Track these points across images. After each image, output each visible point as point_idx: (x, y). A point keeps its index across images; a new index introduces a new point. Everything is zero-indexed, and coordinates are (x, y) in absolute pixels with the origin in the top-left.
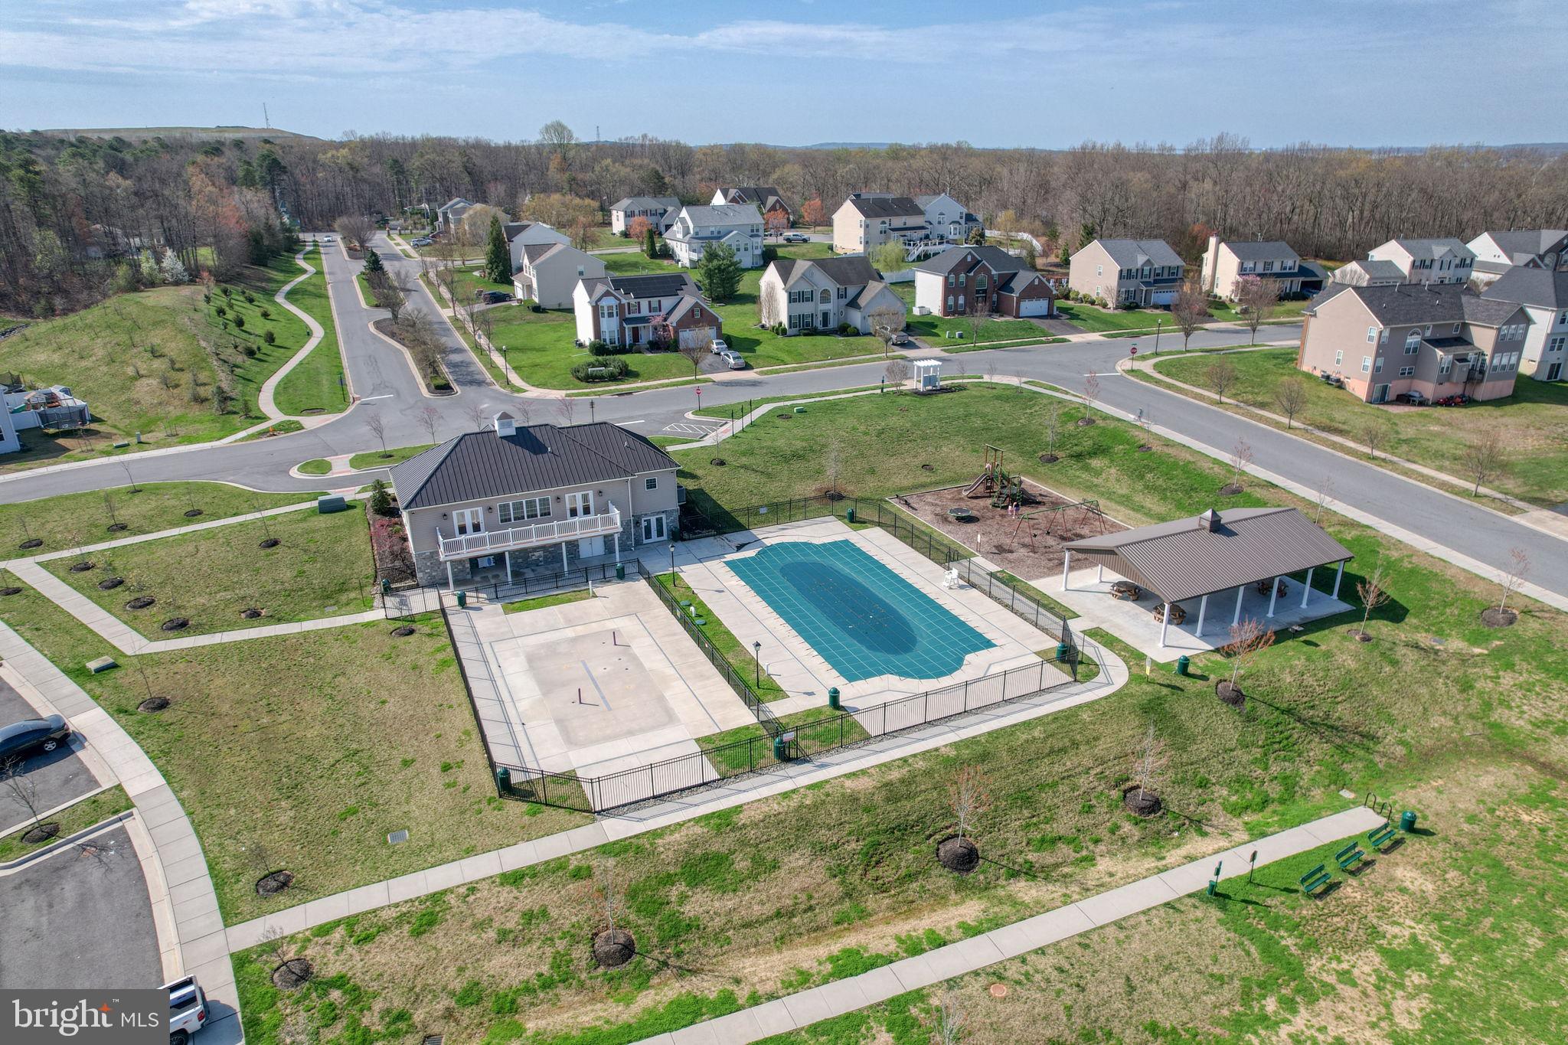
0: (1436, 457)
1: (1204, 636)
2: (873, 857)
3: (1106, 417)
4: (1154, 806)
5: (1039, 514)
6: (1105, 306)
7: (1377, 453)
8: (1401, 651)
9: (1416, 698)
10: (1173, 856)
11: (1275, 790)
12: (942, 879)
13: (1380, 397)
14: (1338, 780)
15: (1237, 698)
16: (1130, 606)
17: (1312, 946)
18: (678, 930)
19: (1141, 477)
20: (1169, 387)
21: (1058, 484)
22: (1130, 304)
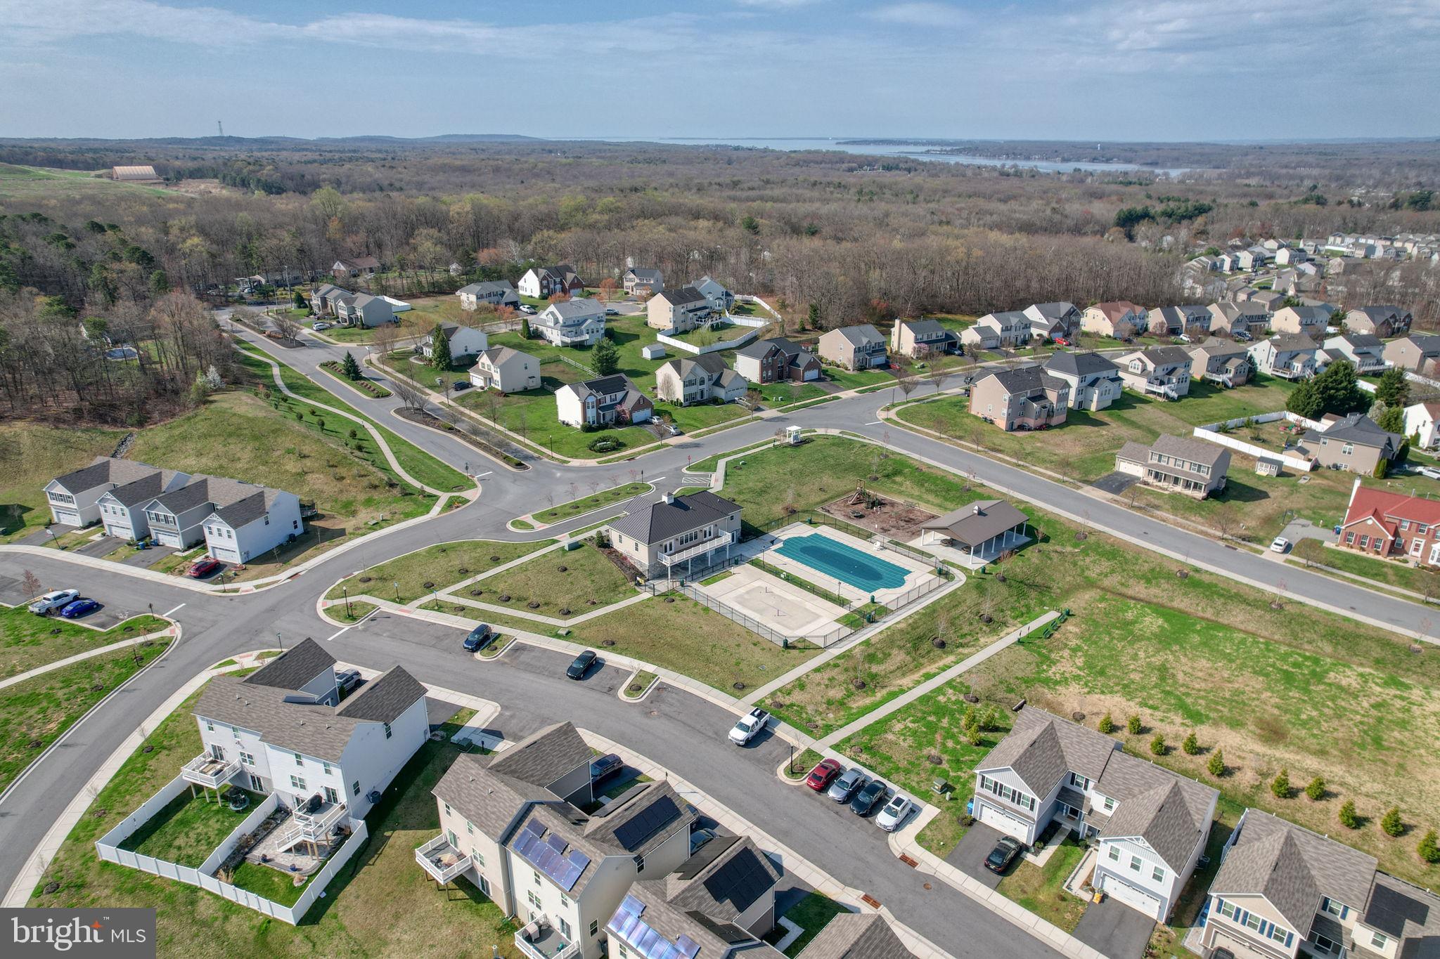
0: (1042, 462)
1: (984, 558)
2: (916, 648)
3: (893, 453)
4: (990, 620)
5: (887, 509)
6: (847, 369)
7: (1020, 462)
8: (1052, 554)
9: (1060, 571)
10: (1002, 634)
11: (1024, 610)
12: (938, 651)
13: (1011, 428)
14: (1042, 604)
15: (1004, 580)
16: (951, 549)
17: (1051, 651)
18: (874, 677)
19: (922, 485)
20: (911, 429)
21: (885, 492)
22: (862, 368)
